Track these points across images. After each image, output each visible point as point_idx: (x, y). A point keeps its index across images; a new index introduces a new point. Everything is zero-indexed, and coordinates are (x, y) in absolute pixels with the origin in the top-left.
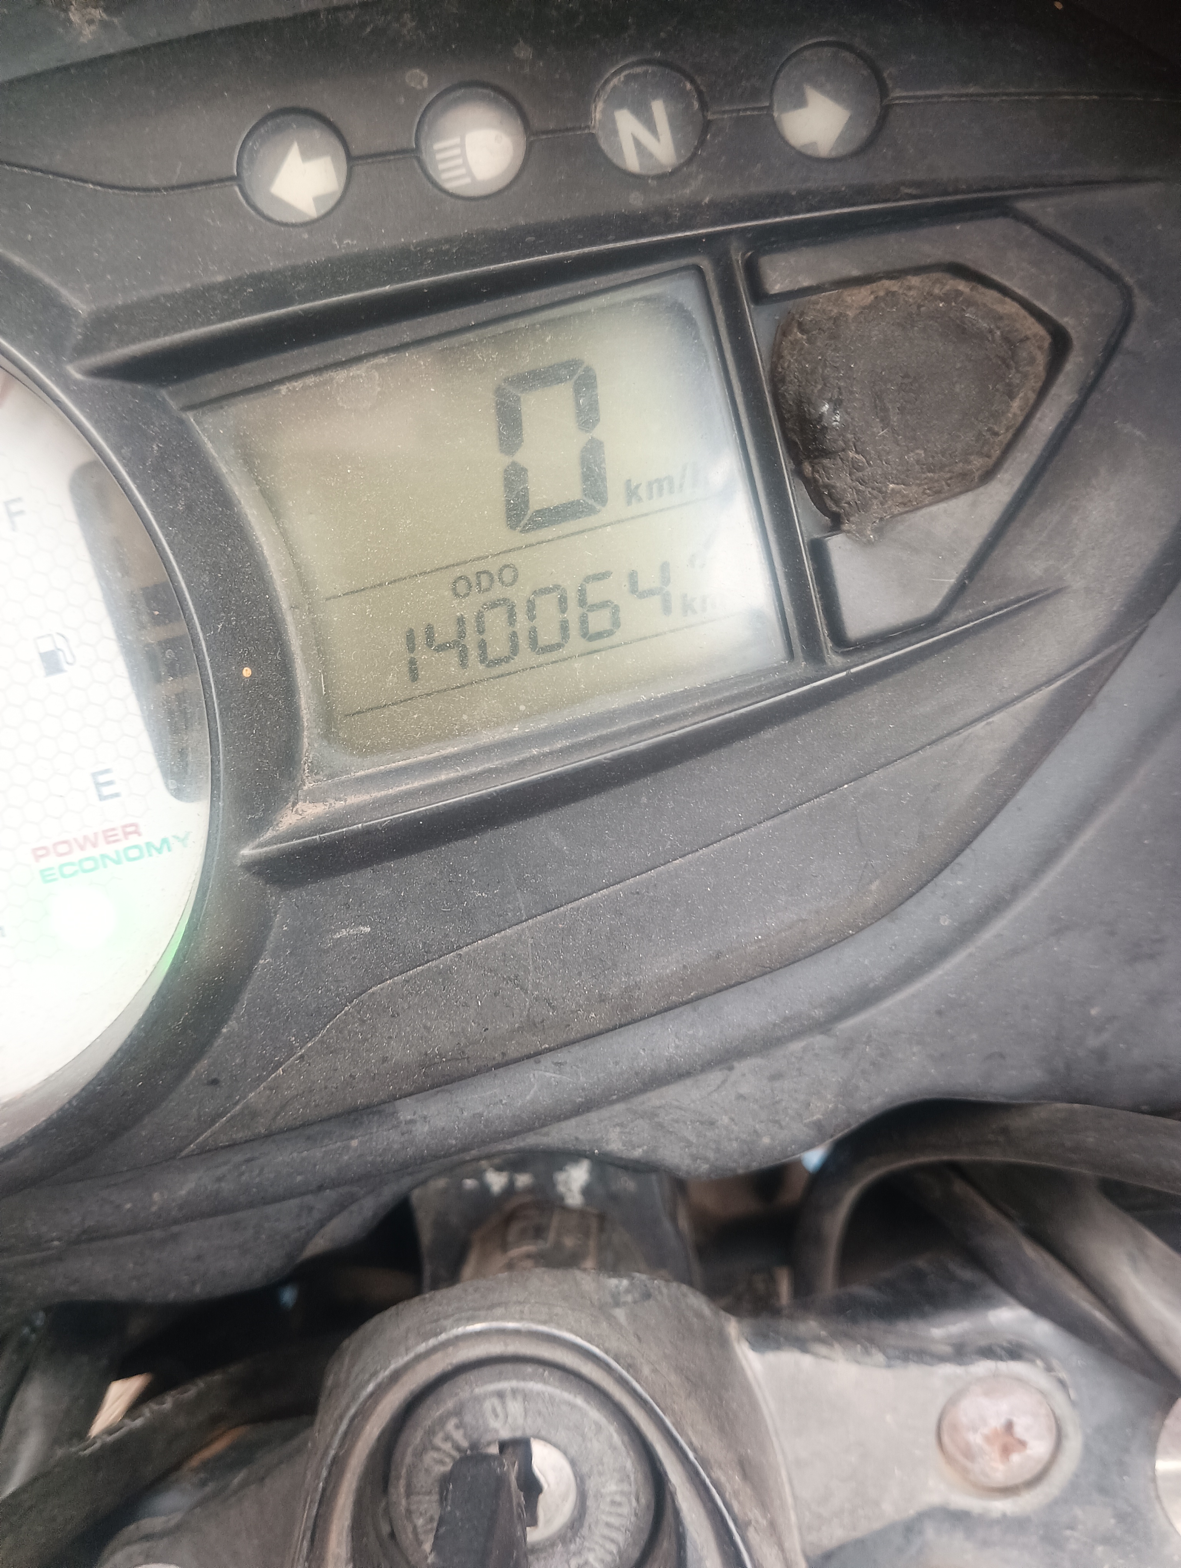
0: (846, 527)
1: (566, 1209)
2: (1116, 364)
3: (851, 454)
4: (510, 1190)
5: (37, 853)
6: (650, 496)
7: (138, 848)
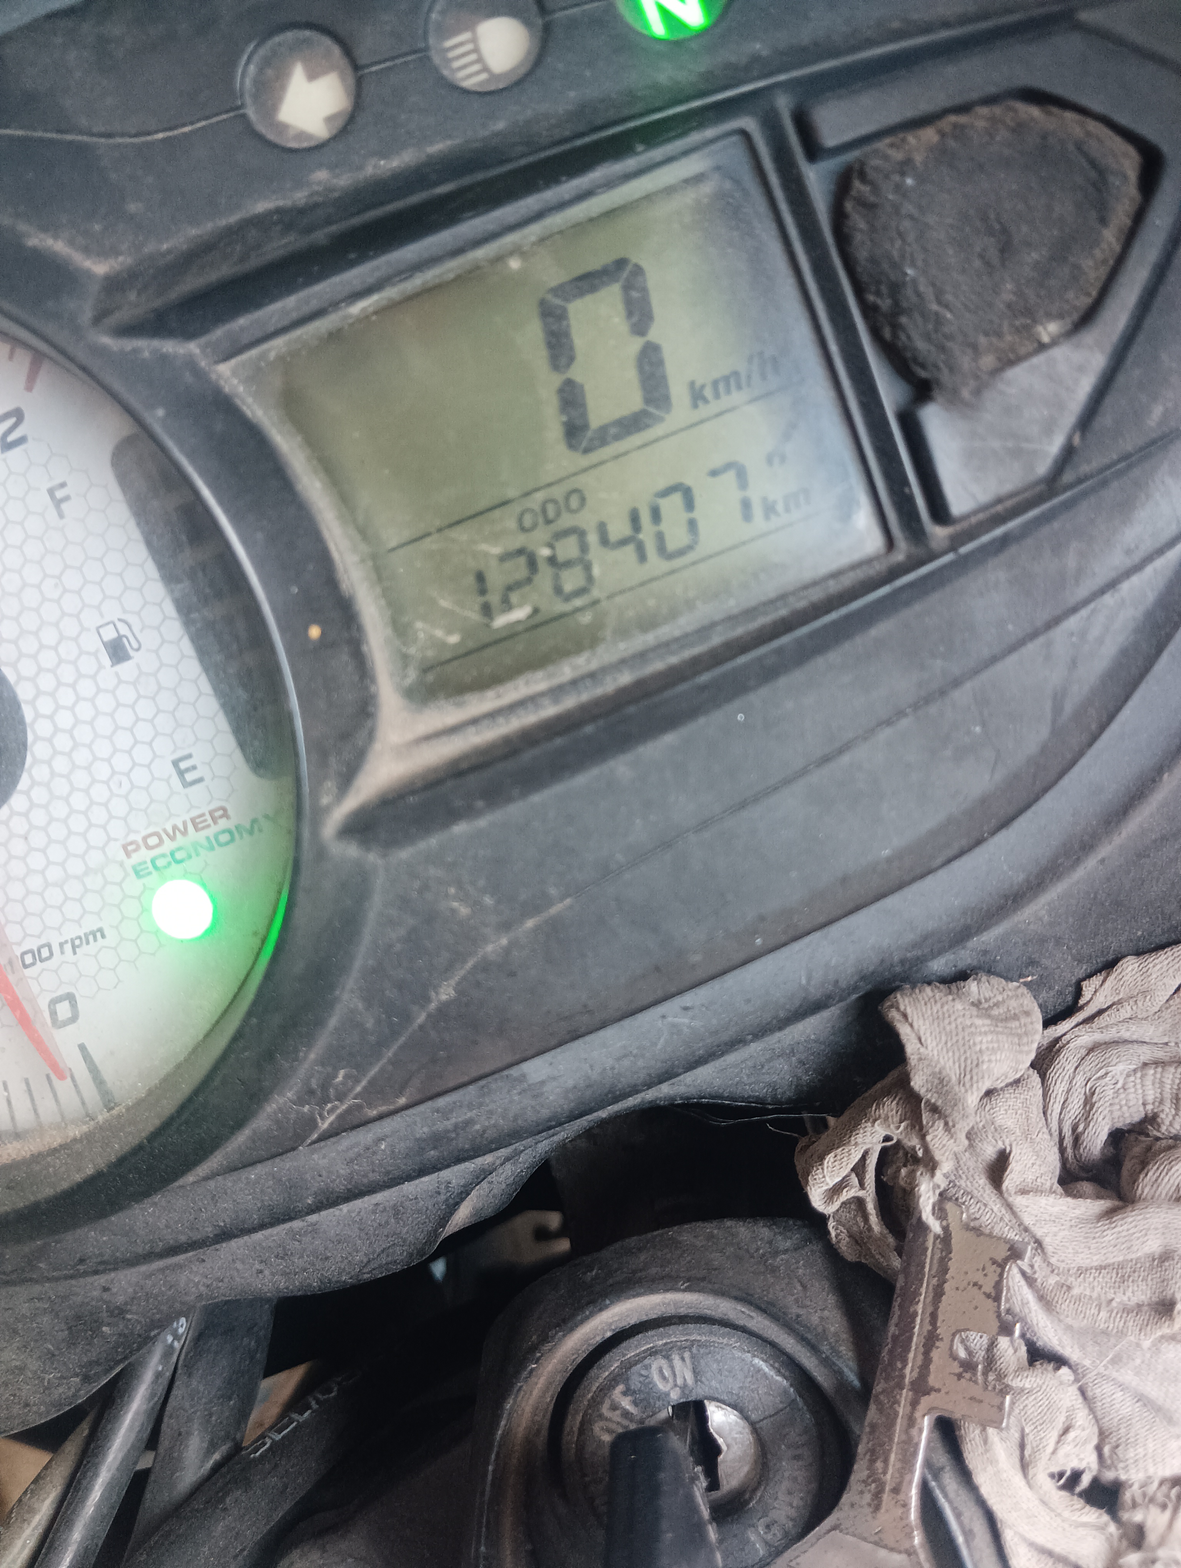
0: (938, 394)
5: (128, 849)
6: (717, 396)
7: (230, 832)
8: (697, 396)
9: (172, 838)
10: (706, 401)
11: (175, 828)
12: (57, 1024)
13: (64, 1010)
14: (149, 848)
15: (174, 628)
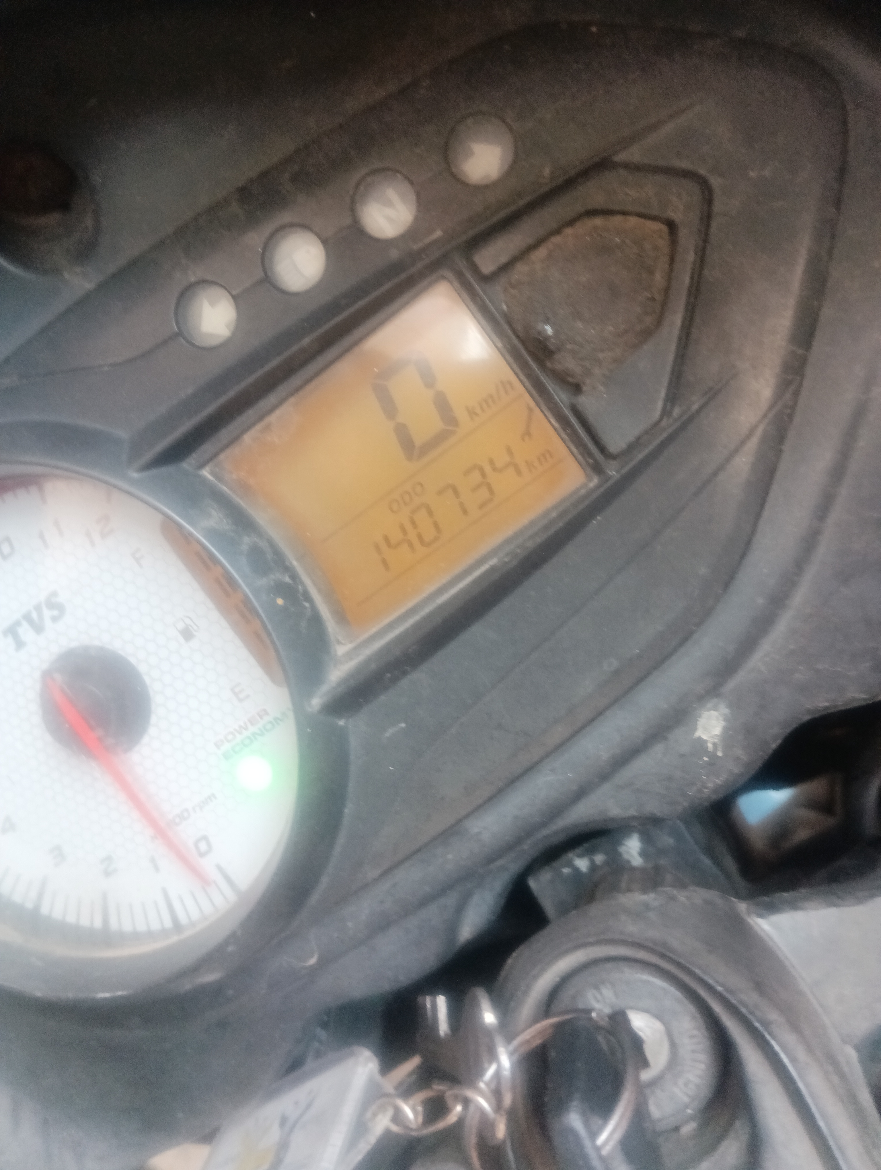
0: (584, 388)
1: (633, 869)
2: (714, 225)
3: (569, 346)
4: (593, 867)
5: (217, 745)
6: (483, 410)
7: (271, 722)
8: (472, 413)
9: (240, 733)
10: (477, 415)
11: (240, 727)
12: (202, 855)
13: (203, 846)
14: (228, 741)
15: (215, 615)
